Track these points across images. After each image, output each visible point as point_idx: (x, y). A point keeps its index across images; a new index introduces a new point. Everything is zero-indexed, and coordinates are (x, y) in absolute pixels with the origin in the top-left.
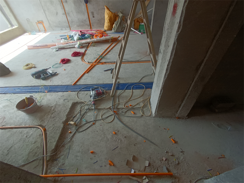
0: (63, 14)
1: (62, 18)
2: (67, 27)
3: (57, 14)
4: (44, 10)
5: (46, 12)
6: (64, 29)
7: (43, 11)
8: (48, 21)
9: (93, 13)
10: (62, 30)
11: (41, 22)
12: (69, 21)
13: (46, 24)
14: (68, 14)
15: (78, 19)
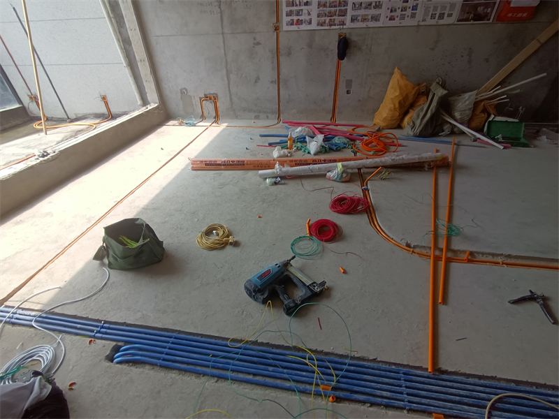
0: (272, 82)
1: (267, 90)
2: (273, 112)
3: (256, 82)
4: (227, 71)
5: (231, 76)
6: (263, 115)
7: (225, 72)
8: (230, 96)
9: (349, 83)
11: (212, 98)
12: (281, 99)
13: (223, 103)
14: (285, 82)
15: (307, 95)
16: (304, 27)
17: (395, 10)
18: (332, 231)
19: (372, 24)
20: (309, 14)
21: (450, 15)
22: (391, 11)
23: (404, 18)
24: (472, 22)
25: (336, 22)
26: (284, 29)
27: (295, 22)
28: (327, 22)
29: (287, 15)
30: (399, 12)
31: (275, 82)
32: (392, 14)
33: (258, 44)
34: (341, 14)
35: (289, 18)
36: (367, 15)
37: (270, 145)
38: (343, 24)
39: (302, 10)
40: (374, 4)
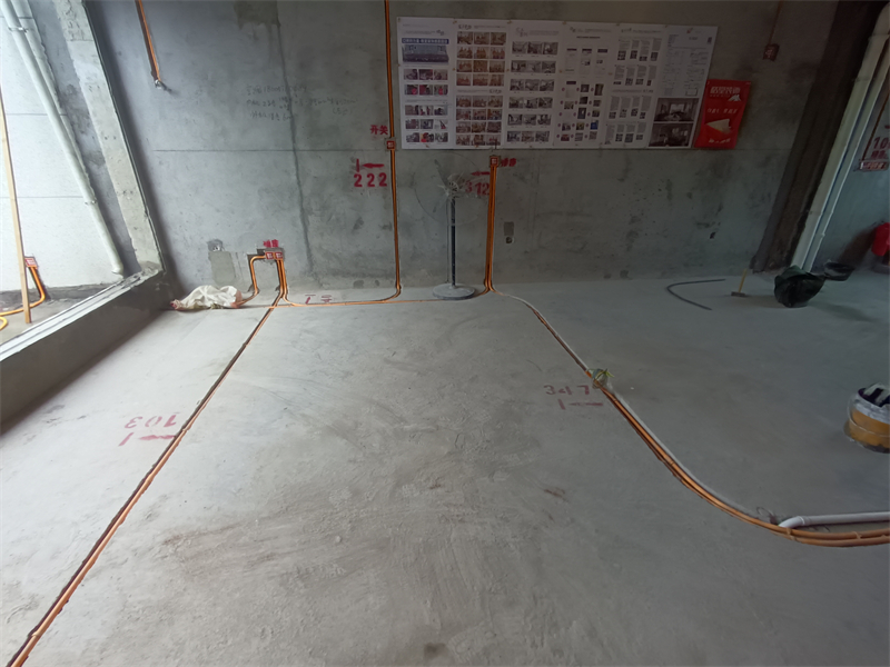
0: (384, 227)
1: (375, 239)
2: (387, 276)
3: (356, 227)
4: (302, 210)
5: (311, 218)
6: (367, 281)
7: (297, 212)
8: (309, 251)
9: (509, 227)
10: (358, 285)
12: (400, 251)
13: (293, 264)
14: (407, 226)
16: (435, 145)
17: (569, 128)
19: (537, 145)
20: (443, 127)
21: (639, 138)
22: (564, 129)
23: (581, 139)
24: (667, 147)
25: (485, 140)
26: (403, 147)
27: (421, 137)
28: (472, 138)
29: (408, 127)
30: (573, 131)
31: (391, 227)
32: (565, 132)
34: (492, 128)
35: (411, 132)
36: (531, 132)
38: (497, 143)
39: (432, 121)
40: (538, 118)
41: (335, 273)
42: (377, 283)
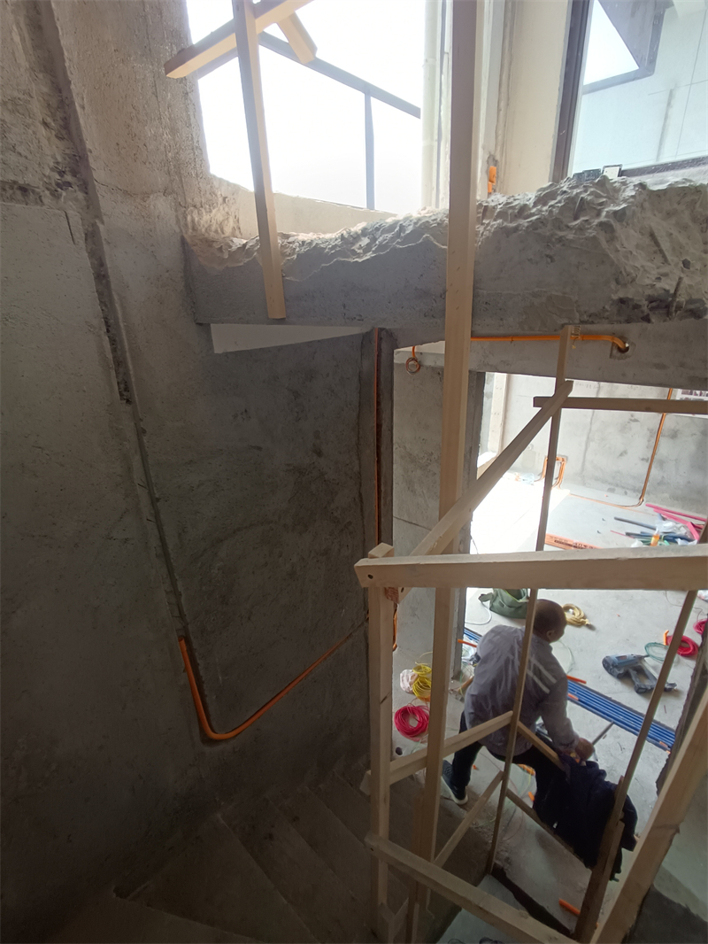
0: (643, 459)
1: (631, 466)
2: (634, 490)
3: (621, 455)
6: (619, 490)
10: (611, 490)
12: (650, 478)
14: (661, 463)
15: (689, 482)
18: (692, 648)
31: (647, 460)
33: (636, 421)
37: (628, 534)
41: (597, 479)
42: (626, 493)
